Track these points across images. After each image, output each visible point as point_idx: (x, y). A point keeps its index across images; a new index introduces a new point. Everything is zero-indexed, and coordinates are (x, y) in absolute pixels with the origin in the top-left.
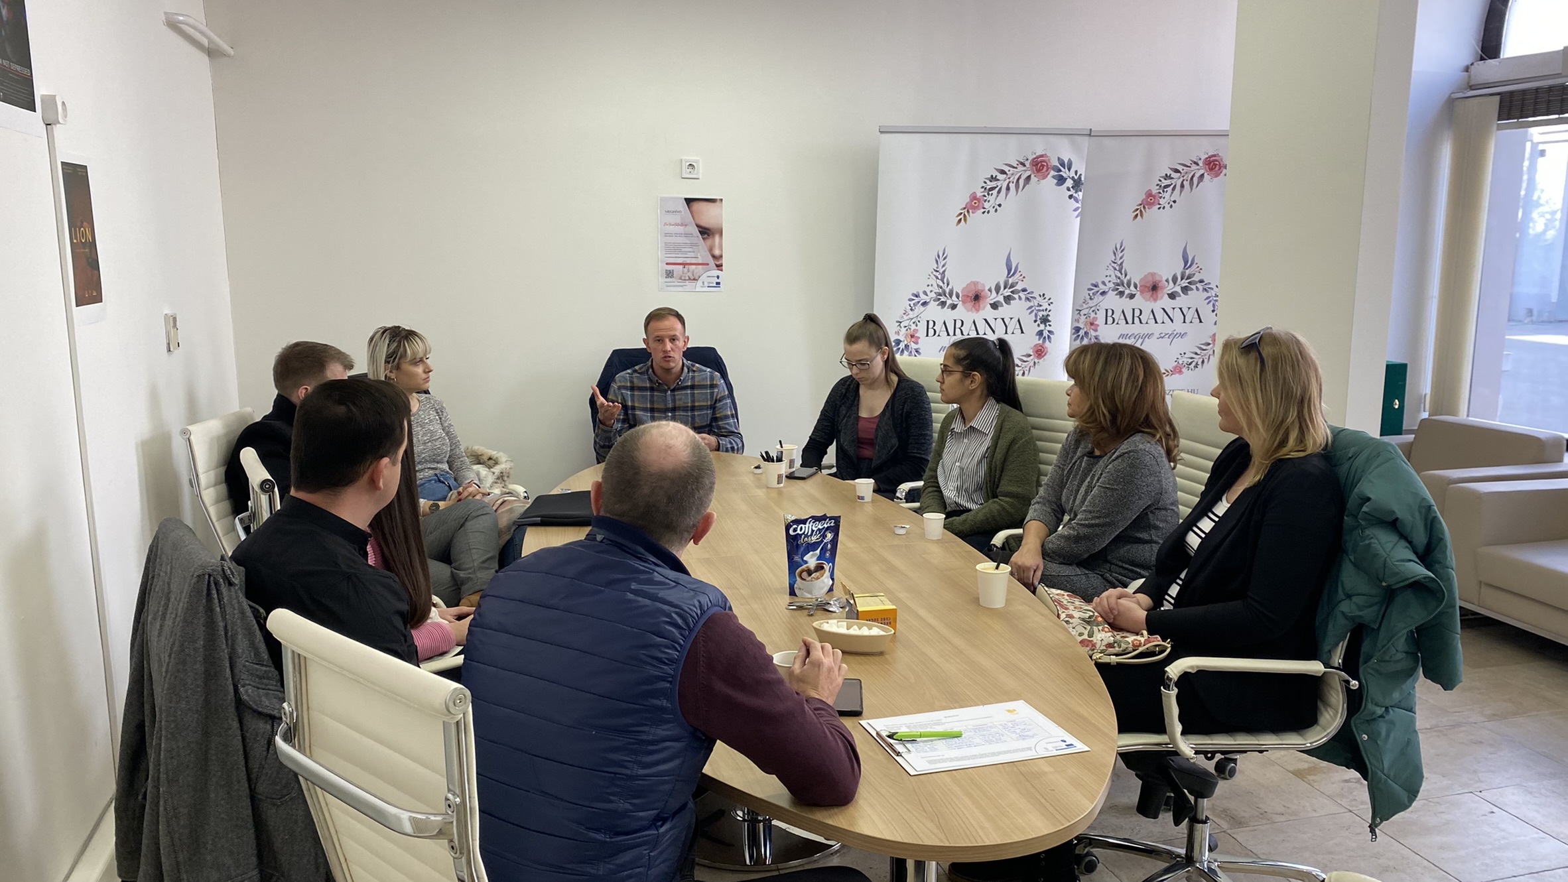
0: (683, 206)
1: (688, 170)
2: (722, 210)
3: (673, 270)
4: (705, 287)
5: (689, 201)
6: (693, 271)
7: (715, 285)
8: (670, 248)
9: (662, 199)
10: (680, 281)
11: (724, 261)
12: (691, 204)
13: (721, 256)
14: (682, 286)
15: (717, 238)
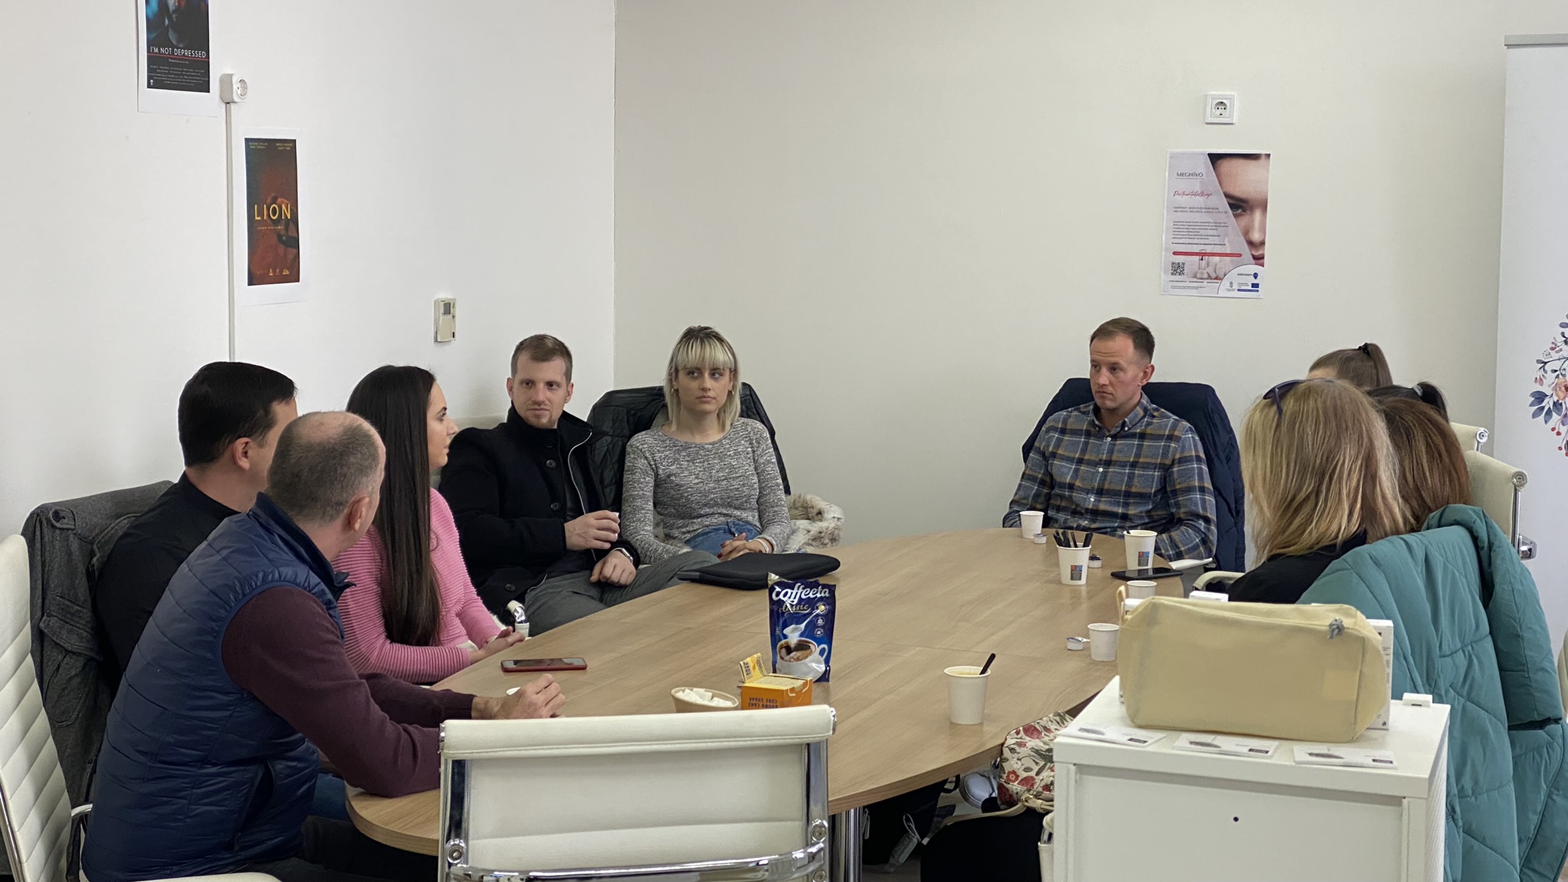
0: (1205, 166)
1: (1218, 112)
2: (1268, 171)
3: (1183, 264)
4: (1234, 290)
5: (1215, 158)
6: (1216, 265)
7: (1250, 288)
8: (1179, 229)
9: (1173, 156)
10: (1195, 280)
11: (1268, 251)
12: (1220, 162)
13: (1263, 243)
14: (1197, 288)
15: (1258, 215)
